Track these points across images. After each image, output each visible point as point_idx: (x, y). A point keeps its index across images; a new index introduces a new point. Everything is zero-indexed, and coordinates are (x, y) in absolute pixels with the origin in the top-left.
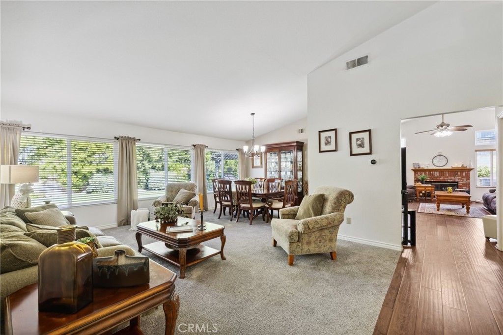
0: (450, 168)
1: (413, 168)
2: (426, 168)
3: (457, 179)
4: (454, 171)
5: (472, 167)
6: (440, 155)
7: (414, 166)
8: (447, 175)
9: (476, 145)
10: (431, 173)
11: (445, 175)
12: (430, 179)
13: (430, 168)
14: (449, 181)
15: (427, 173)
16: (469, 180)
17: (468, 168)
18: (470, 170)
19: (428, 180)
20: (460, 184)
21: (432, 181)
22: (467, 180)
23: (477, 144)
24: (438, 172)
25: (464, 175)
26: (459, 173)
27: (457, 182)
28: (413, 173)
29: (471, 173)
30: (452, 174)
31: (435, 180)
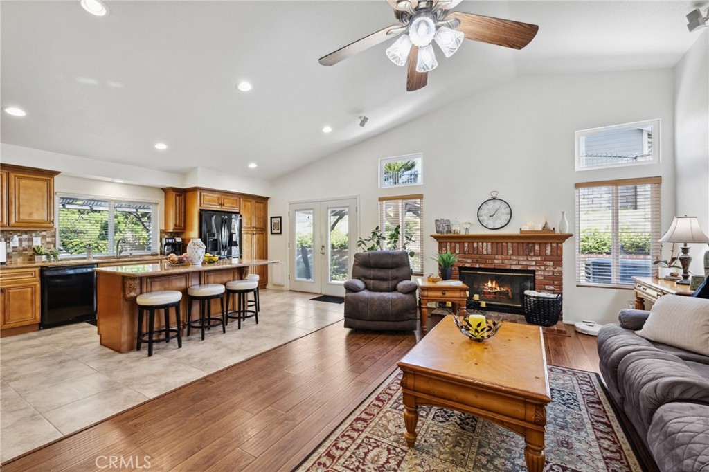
0: (516, 232)
1: (435, 233)
2: (463, 233)
3: (531, 263)
4: (526, 242)
5: (567, 232)
6: (494, 199)
7: (437, 226)
8: (510, 252)
9: (577, 169)
10: (475, 245)
11: (505, 252)
12: (472, 262)
13: (472, 232)
14: (513, 267)
15: (466, 245)
16: (561, 266)
17: (558, 232)
18: (564, 237)
19: (467, 265)
20: (539, 276)
21: (477, 266)
22: (555, 266)
23: (581, 165)
24: (489, 244)
25: (548, 251)
26: (537, 247)
27: (533, 272)
28: (436, 244)
29: (566, 246)
30: (520, 249)
31: (482, 266)
